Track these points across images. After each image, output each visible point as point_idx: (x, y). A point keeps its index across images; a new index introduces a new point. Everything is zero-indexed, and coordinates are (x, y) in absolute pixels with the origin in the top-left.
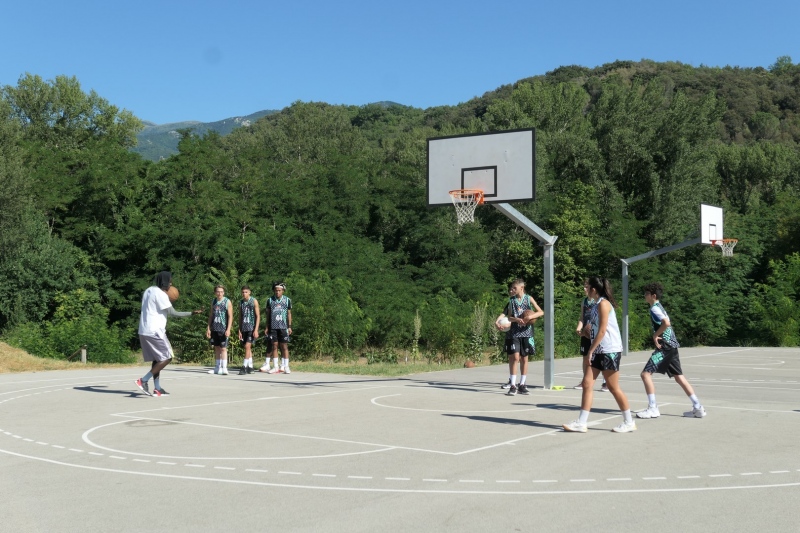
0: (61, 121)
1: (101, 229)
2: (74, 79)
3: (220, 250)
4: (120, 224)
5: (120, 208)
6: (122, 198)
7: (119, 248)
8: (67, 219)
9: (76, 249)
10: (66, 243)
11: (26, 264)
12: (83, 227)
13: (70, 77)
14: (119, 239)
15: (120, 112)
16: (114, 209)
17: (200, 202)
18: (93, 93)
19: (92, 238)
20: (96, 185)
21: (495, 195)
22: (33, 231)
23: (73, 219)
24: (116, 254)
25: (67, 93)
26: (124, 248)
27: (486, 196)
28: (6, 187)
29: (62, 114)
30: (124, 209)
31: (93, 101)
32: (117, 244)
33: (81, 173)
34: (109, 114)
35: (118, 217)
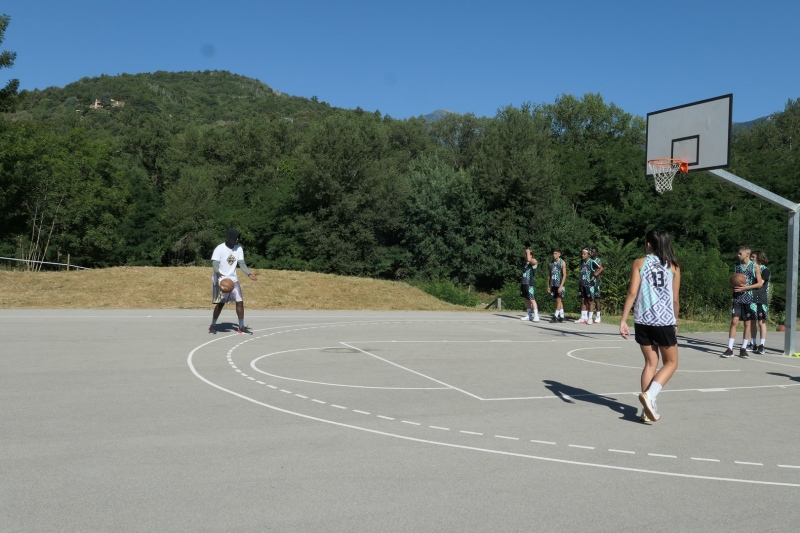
0: (589, 128)
1: (609, 209)
2: (599, 95)
3: (704, 226)
4: (626, 205)
5: (626, 193)
6: (627, 185)
7: (623, 224)
8: (587, 202)
9: (592, 225)
10: (583, 220)
11: (553, 236)
12: (599, 208)
13: (595, 94)
14: (624, 217)
15: (634, 117)
16: (622, 194)
17: (691, 187)
18: (612, 104)
19: (604, 217)
20: (609, 176)
21: (697, 163)
22: (558, 212)
23: (591, 202)
24: (621, 229)
25: (593, 106)
26: (627, 224)
27: (690, 164)
28: (539, 179)
29: (589, 122)
30: (630, 194)
31: (613, 110)
32: (621, 221)
33: (598, 166)
34: (625, 119)
35: (624, 201)
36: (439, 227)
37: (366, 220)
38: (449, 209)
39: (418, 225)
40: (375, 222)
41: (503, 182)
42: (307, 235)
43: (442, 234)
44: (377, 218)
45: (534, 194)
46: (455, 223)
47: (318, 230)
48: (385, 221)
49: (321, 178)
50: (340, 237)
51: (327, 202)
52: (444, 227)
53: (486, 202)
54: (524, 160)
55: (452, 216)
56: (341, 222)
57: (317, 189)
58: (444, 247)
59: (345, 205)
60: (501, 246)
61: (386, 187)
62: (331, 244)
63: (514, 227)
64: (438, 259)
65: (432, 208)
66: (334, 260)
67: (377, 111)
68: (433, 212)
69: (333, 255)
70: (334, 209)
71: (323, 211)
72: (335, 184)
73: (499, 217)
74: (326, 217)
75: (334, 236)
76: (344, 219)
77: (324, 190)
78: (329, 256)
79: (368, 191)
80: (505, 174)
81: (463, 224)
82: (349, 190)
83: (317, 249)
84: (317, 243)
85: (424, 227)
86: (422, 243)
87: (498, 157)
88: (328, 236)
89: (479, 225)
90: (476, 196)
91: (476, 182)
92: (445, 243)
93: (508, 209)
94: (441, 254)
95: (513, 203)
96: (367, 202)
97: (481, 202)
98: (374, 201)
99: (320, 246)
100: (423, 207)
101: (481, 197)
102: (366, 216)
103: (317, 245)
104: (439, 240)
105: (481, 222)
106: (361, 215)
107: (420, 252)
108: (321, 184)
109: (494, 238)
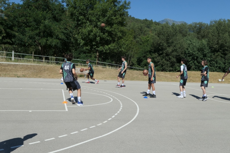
36: (195, 58)
37: (174, 55)
38: (199, 52)
39: (189, 57)
40: (177, 56)
41: (217, 44)
42: (156, 60)
43: (196, 60)
44: (178, 54)
45: (227, 48)
46: (201, 56)
47: (159, 58)
48: (179, 55)
49: (161, 43)
50: (166, 60)
51: (162, 49)
52: (197, 58)
53: (211, 50)
54: (225, 37)
55: (200, 54)
56: (166, 56)
57: (160, 46)
58: (197, 64)
59: (168, 51)
60: (216, 64)
61: (180, 45)
62: (163, 62)
63: (220, 58)
64: (195, 67)
65: (194, 52)
66: (164, 67)
67: (152, 20)
68: (194, 53)
69: (163, 65)
70: (164, 51)
71: (161, 52)
72: (165, 44)
73: (216, 55)
74: (162, 54)
75: (164, 60)
76: (167, 55)
77: (162, 46)
78: (162, 66)
79: (174, 46)
80: (218, 41)
81: (204, 57)
82: (169, 46)
83: (159, 63)
84: (158, 62)
85: (191, 58)
86: (190, 62)
87: (216, 36)
88: (162, 60)
89: (208, 57)
90: (208, 48)
91: (208, 44)
92: (198, 63)
93: (219, 53)
94: (196, 66)
95: (220, 50)
96: (174, 50)
97: (210, 50)
98: (176, 49)
99: (160, 63)
100: (191, 52)
101: (209, 49)
102: (174, 54)
103: (159, 62)
104: (195, 62)
105: (209, 56)
106: (172, 54)
107: (189, 65)
108: (161, 44)
109: (214, 61)
